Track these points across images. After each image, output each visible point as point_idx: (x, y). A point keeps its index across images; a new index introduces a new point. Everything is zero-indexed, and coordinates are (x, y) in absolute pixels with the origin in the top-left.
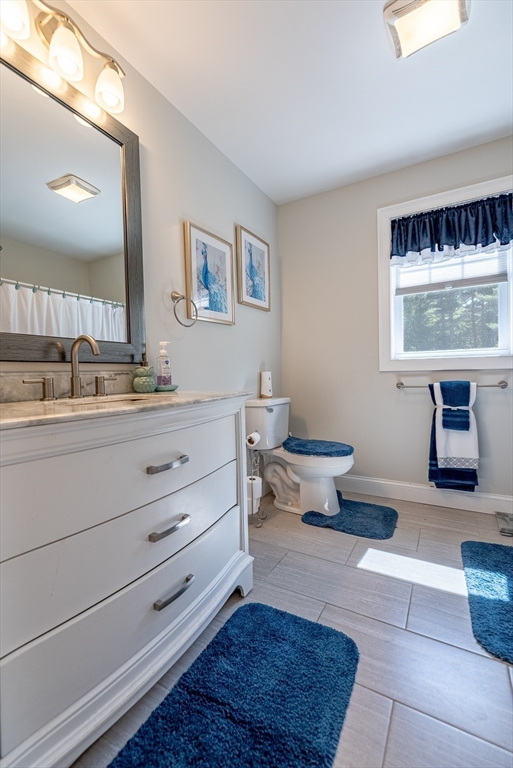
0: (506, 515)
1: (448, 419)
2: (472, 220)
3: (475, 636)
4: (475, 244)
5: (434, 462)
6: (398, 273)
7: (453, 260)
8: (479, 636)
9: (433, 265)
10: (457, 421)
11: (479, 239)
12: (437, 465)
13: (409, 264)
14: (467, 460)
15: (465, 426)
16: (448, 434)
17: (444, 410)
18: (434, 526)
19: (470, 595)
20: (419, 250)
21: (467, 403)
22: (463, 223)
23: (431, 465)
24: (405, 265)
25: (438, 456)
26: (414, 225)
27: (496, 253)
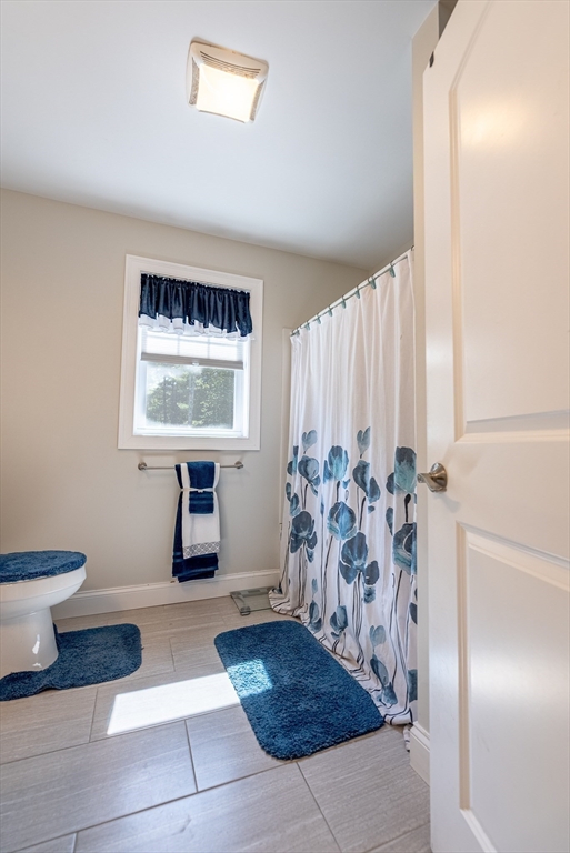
0: (238, 593)
1: (195, 503)
2: (220, 305)
3: (263, 748)
4: (222, 328)
5: (179, 554)
6: (145, 336)
7: (202, 338)
8: (267, 745)
9: (182, 337)
10: (202, 505)
11: (226, 324)
12: (182, 556)
13: (159, 329)
14: (210, 545)
15: (209, 509)
16: (193, 520)
17: (191, 493)
18: (182, 629)
19: (243, 699)
20: (171, 317)
21: (210, 484)
22: (212, 304)
23: (175, 557)
24: (155, 329)
25: (184, 546)
26: (166, 288)
27: (235, 342)
